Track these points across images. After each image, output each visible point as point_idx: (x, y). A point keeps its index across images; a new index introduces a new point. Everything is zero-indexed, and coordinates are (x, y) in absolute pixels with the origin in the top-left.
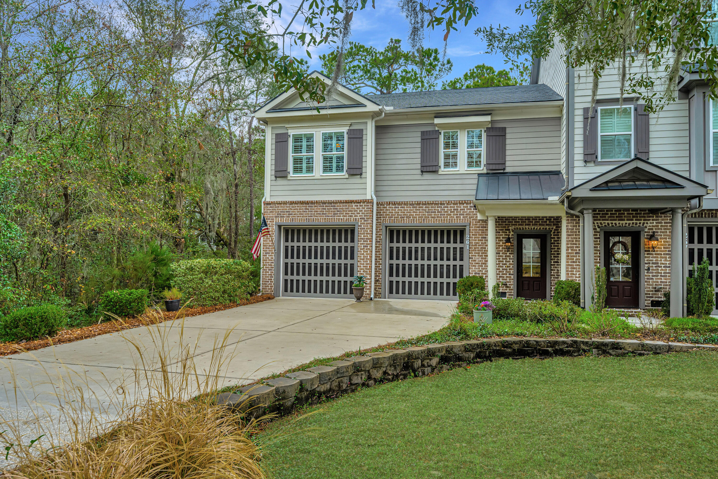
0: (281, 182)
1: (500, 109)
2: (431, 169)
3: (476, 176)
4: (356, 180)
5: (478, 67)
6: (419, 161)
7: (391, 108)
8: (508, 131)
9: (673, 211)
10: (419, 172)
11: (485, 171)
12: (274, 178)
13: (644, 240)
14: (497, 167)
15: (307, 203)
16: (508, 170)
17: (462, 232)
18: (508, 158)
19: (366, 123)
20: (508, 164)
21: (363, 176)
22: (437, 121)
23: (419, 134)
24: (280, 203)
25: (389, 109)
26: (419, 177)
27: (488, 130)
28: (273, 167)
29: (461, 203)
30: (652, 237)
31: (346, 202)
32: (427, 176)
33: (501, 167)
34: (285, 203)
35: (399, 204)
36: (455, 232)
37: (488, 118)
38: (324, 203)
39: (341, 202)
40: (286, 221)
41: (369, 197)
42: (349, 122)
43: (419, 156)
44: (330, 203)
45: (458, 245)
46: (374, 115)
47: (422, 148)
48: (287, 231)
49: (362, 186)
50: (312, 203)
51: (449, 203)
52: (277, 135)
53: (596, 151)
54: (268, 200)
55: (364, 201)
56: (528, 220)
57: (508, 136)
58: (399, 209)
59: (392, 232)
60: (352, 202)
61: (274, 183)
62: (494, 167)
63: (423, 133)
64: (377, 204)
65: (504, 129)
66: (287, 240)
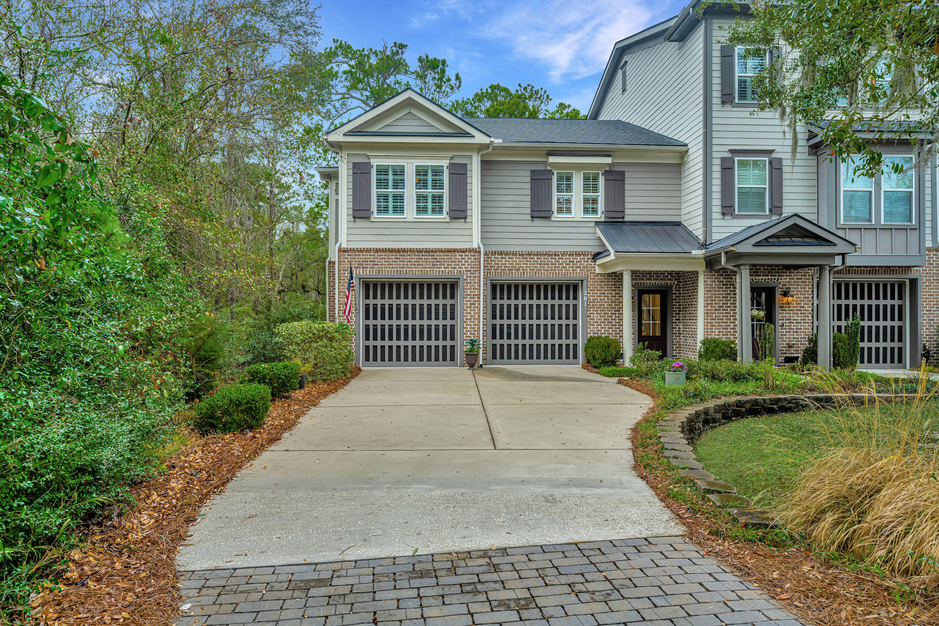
0: (361, 223)
1: (622, 150)
2: (543, 214)
3: (593, 224)
4: (459, 224)
5: (492, 87)
6: (528, 204)
7: (500, 141)
8: (627, 175)
9: (821, 268)
10: (529, 217)
11: (603, 219)
12: (351, 218)
13: (778, 296)
14: (617, 215)
15: (398, 251)
16: (627, 219)
17: (575, 287)
18: (627, 206)
19: (471, 157)
20: (627, 212)
21: (468, 220)
22: (552, 159)
23: (528, 174)
24: (361, 251)
25: (498, 141)
26: (529, 223)
27: (606, 173)
28: (351, 205)
29: (578, 254)
30: (785, 294)
31: (449, 251)
32: (538, 222)
33: (620, 215)
34: (368, 250)
35: (507, 254)
36: (568, 287)
37: (609, 160)
38: (420, 251)
39: (441, 251)
40: (370, 273)
41: (475, 246)
42: (450, 154)
43: (529, 198)
44: (427, 251)
45: (571, 302)
46: (481, 147)
47: (532, 189)
48: (367, 286)
49: (468, 232)
50: (404, 251)
51: (564, 254)
52: (355, 164)
53: (734, 203)
54: (344, 246)
55: (470, 250)
56: (650, 274)
57: (627, 181)
58: (506, 261)
59: (494, 287)
60: (455, 251)
61: (352, 225)
62: (613, 215)
63: (533, 172)
64: (486, 254)
65: (623, 173)
66: (367, 297)
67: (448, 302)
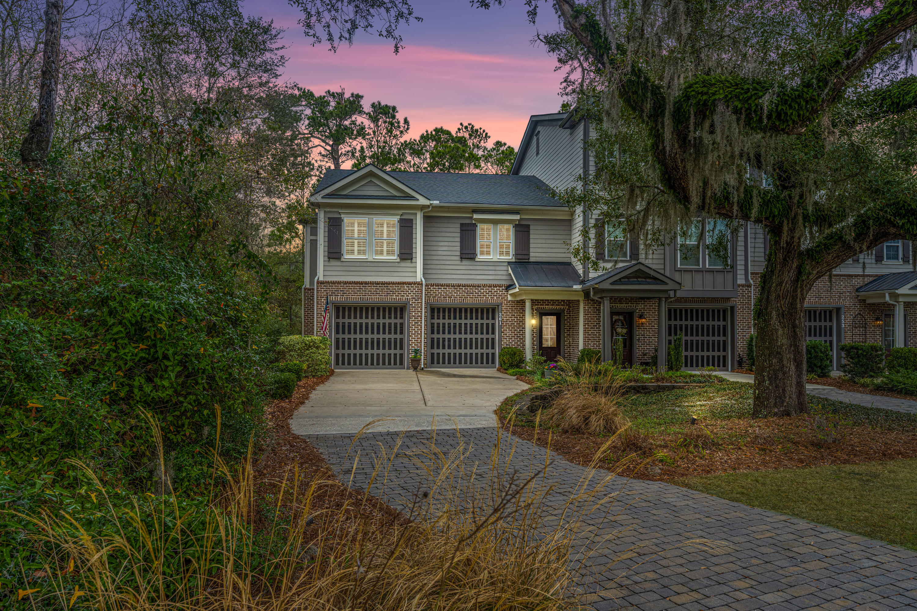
0: (334, 263)
1: (527, 210)
2: (469, 256)
3: (506, 264)
4: (407, 264)
6: (458, 248)
7: (437, 202)
8: (531, 227)
9: (660, 299)
10: (458, 258)
11: (514, 260)
12: (327, 259)
13: (636, 319)
14: (523, 257)
15: (361, 283)
16: (532, 260)
17: (494, 310)
18: (531, 250)
19: (416, 214)
20: (532, 254)
21: (414, 260)
22: (475, 216)
23: (459, 226)
24: (334, 283)
25: (436, 202)
26: (458, 262)
27: (516, 226)
28: (326, 249)
29: (495, 286)
30: (641, 317)
31: (399, 283)
32: (465, 262)
33: (526, 257)
34: (339, 283)
35: (442, 285)
36: (488, 310)
37: (517, 217)
38: (377, 283)
39: (393, 283)
40: (339, 299)
41: (418, 280)
42: (400, 212)
43: (459, 244)
44: (383, 283)
45: (490, 322)
46: (422, 208)
47: (461, 237)
48: (337, 309)
49: (413, 270)
50: (366, 283)
51: (484, 286)
52: (329, 218)
53: (604, 251)
54: (321, 279)
55: (415, 283)
56: (548, 302)
57: (531, 232)
58: (441, 290)
59: (432, 310)
60: (404, 283)
61: (327, 263)
62: (521, 257)
63: (462, 225)
64: (426, 285)
65: (528, 226)
66: (337, 317)
67: (399, 321)
